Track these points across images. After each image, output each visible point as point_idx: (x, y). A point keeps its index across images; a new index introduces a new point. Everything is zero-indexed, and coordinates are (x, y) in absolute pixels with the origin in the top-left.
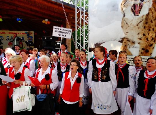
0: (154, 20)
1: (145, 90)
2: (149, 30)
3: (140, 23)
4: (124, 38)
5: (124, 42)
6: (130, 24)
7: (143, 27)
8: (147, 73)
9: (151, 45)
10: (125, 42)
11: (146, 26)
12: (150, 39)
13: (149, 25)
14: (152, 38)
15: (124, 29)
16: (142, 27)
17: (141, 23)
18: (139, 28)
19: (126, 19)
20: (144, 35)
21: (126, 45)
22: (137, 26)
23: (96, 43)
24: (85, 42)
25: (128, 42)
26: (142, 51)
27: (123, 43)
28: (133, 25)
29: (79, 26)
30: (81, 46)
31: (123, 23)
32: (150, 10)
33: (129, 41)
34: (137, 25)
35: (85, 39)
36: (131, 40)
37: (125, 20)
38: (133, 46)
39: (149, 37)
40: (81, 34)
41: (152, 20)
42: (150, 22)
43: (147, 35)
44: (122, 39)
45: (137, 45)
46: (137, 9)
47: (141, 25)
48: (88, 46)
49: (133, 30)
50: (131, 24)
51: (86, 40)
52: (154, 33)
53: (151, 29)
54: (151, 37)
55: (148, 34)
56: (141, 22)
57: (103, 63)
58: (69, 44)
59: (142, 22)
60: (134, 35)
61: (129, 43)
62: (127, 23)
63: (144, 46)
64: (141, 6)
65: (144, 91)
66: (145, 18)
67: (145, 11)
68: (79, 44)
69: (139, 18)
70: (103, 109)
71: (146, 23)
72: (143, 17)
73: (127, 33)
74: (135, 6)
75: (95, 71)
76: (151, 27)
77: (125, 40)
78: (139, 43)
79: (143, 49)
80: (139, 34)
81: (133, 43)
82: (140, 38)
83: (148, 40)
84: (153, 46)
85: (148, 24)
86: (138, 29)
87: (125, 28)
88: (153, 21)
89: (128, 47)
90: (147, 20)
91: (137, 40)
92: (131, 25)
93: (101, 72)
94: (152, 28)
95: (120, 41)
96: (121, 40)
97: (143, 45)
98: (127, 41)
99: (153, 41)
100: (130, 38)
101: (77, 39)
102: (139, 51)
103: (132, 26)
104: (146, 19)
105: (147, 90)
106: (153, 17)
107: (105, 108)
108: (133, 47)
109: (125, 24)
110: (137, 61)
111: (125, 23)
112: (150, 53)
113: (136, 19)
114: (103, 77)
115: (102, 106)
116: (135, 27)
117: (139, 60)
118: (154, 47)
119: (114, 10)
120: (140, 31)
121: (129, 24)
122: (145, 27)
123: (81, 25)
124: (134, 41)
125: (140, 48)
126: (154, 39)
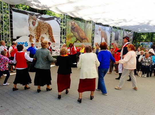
9: (39, 38)
15: (30, 31)
16: (36, 31)
20: (37, 34)
32: (38, 25)
34: (34, 30)
37: (30, 27)
45: (35, 38)
46: (34, 24)
47: (36, 30)
49: (33, 32)
60: (34, 34)
61: (32, 37)
63: (37, 38)
64: (35, 23)
66: (37, 28)
67: (36, 25)
69: (35, 27)
71: (37, 30)
73: (31, 33)
74: (33, 22)
76: (38, 32)
77: (30, 36)
78: (35, 37)
79: (36, 40)
81: (33, 37)
83: (38, 36)
88: (39, 30)
89: (32, 39)
91: (34, 36)
100: (32, 35)
106: (39, 28)
109: (30, 29)
119: (26, 21)
120: (35, 32)
126: (40, 36)
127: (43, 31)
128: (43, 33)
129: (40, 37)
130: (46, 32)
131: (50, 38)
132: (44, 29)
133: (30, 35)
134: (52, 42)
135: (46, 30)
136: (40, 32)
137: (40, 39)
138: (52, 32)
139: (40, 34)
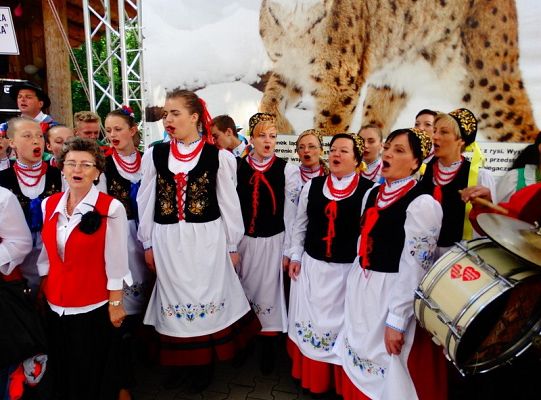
0: (357, 18)
1: (328, 239)
2: (344, 51)
3: (316, 26)
4: (269, 74)
5: (268, 87)
6: (288, 24)
7: (327, 39)
8: (330, 184)
9: (348, 101)
10: (271, 89)
11: (334, 35)
12: (344, 81)
13: (343, 33)
14: (349, 79)
15: (268, 41)
16: (322, 40)
17: (319, 26)
18: (314, 42)
19: (274, 4)
20: (329, 66)
21: (274, 100)
22: (307, 35)
23: (171, 90)
24: (130, 84)
25: (281, 88)
26: (323, 119)
27: (267, 92)
28: (297, 31)
29: (99, 17)
30: (112, 97)
31: (265, 20)
33: (284, 85)
34: (309, 32)
35: (127, 70)
36: (290, 83)
37: (270, 10)
38: (296, 104)
39: (342, 73)
40: (110, 52)
41: (350, 19)
42: (344, 23)
43: (336, 68)
44: (262, 76)
45: (307, 99)
47: (320, 32)
48: (142, 100)
49: (295, 46)
50: (291, 24)
51: (131, 76)
52: (356, 61)
53: (349, 49)
54: (348, 74)
55: (340, 66)
56: (319, 21)
57: (194, 154)
58: (61, 92)
59: (323, 21)
60: (299, 65)
61: (285, 93)
62: (277, 22)
63: (329, 103)
65: (325, 242)
66: (332, 10)
68: (105, 92)
69: (314, 8)
70: (197, 318)
71: (336, 26)
72: (325, 5)
73: (278, 55)
75: (165, 185)
76: (347, 42)
77: (272, 79)
78: (314, 94)
79: (325, 113)
80: (313, 61)
81: (297, 91)
82: (316, 74)
83: (339, 84)
84: (352, 102)
85: (339, 30)
86: (310, 46)
87: (271, 41)
88: (354, 22)
89: (281, 105)
90: (338, 16)
92: (292, 29)
93: (185, 188)
94: (351, 43)
95: (255, 85)
96: (259, 80)
97: (324, 100)
98: (278, 86)
99: (353, 86)
100: (288, 75)
101: (95, 68)
102: (315, 118)
103: (292, 35)
104: (336, 14)
105: (334, 235)
106: (354, 8)
107: (202, 315)
108: (297, 106)
109: (270, 25)
110: (307, 150)
111: (273, 22)
112: (344, 127)
113: (306, 8)
114: (192, 208)
115: (191, 309)
116: (301, 37)
117: (311, 146)
118: (355, 108)
120: (316, 51)
121: (284, 25)
122: (330, 41)
123: (107, 13)
124: (298, 87)
125: (318, 109)
126: (356, 82)
127: (398, 30)
128: (394, 50)
129: (364, 90)
130: (436, 34)
131: (480, 94)
132: (417, 8)
133: (265, 77)
134: (505, 138)
135: (437, 23)
136: (366, 40)
137: (360, 110)
138: (510, 39)
139: (362, 60)
